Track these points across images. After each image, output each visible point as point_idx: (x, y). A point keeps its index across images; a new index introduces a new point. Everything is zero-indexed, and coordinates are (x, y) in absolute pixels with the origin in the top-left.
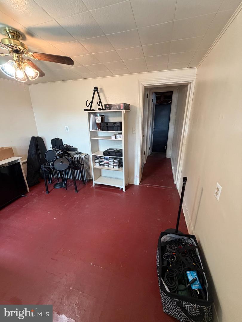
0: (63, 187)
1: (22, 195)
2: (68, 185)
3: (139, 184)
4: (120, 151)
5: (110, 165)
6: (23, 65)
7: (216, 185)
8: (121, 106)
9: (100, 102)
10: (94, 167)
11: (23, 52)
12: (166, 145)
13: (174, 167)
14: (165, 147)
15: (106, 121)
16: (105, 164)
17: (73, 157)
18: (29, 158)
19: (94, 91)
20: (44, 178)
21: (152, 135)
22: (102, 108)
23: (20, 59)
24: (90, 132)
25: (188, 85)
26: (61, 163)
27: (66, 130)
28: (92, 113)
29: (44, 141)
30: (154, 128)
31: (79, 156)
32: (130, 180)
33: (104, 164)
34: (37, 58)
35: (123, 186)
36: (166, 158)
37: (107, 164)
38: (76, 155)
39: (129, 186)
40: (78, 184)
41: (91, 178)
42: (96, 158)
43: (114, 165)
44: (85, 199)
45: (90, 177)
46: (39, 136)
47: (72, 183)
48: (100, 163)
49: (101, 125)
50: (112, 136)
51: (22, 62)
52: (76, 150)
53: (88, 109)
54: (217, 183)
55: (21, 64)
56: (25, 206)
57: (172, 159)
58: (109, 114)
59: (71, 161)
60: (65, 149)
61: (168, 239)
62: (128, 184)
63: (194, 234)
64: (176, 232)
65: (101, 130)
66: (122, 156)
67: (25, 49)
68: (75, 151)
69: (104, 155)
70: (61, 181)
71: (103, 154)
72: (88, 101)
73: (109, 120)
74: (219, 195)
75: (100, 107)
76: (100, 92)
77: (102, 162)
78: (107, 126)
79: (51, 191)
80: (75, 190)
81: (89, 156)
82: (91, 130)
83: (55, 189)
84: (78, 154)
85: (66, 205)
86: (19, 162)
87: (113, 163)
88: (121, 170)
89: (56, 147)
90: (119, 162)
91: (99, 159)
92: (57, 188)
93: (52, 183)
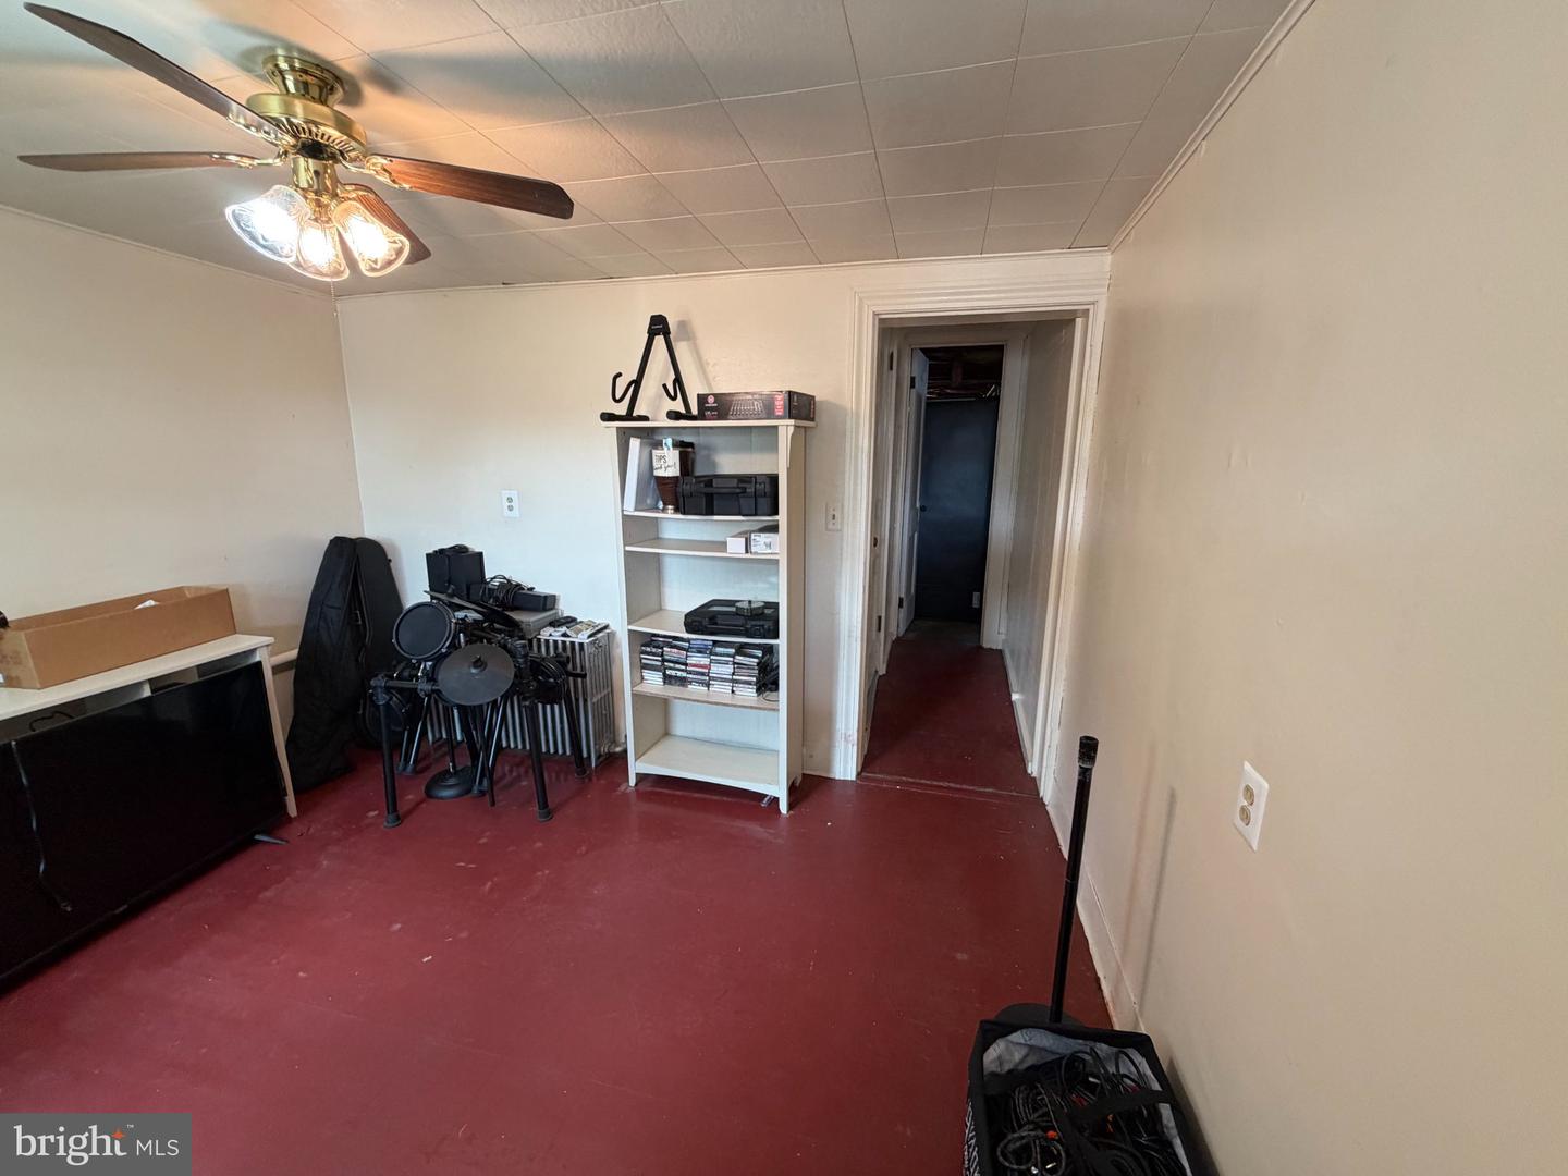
0: (475, 790)
1: (257, 837)
2: (498, 782)
3: (858, 774)
4: (768, 611)
5: (714, 679)
6: (336, 209)
7: (1241, 771)
8: (777, 403)
9: (678, 381)
10: (638, 689)
11: (342, 153)
12: (980, 587)
13: (1022, 691)
14: (976, 595)
15: (700, 470)
16: (690, 672)
17: (531, 641)
18: (309, 643)
19: (652, 334)
20: (381, 747)
21: (911, 539)
22: (683, 411)
23: (328, 183)
24: (625, 517)
25: (1074, 320)
26: (475, 667)
28: (638, 432)
29: (390, 560)
30: (923, 509)
31: (565, 635)
32: (811, 756)
33: (684, 674)
34: (406, 181)
35: (777, 783)
36: (981, 647)
37: (703, 674)
38: (550, 630)
39: (808, 787)
40: (550, 778)
41: (617, 746)
42: (646, 643)
43: (737, 682)
44: (587, 852)
45: (614, 742)
46: (369, 534)
47: (522, 770)
48: (668, 672)
49: (679, 490)
50: (729, 539)
51: (335, 196)
52: (548, 607)
53: (617, 413)
54: (1243, 765)
55: (327, 206)
56: (268, 894)
57: (1012, 652)
58: (718, 440)
59: (526, 656)
60: (496, 599)
61: (1017, 1057)
62: (804, 775)
63: (1143, 1030)
64: (1055, 1021)
65: (677, 510)
66: (776, 636)
67: (354, 139)
68: (545, 609)
69: (688, 631)
70: (464, 761)
71: (685, 624)
72: (620, 375)
73: (714, 465)
74: (1260, 823)
75: (678, 406)
76: (677, 340)
77: (677, 666)
78: (706, 495)
79: (410, 812)
80: (536, 809)
81: (611, 636)
82: (630, 508)
83: (432, 801)
84: (558, 626)
85: (489, 884)
86: (260, 663)
87: (730, 669)
88: (770, 705)
89: (450, 591)
90: (758, 664)
91: (662, 648)
92: (442, 798)
93: (417, 772)
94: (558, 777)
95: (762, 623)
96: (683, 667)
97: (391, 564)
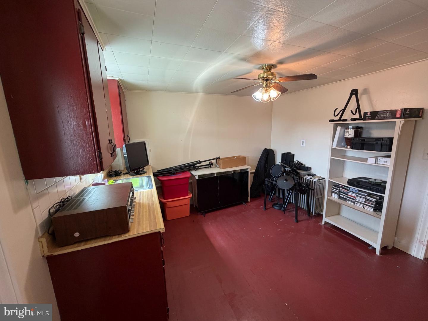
0: (282, 209)
1: (243, 203)
4: (382, 184)
5: (357, 201)
6: (269, 90)
8: (398, 113)
9: (358, 108)
10: (330, 198)
11: (271, 79)
16: (348, 197)
17: (302, 178)
18: (257, 169)
19: (351, 95)
22: (359, 118)
24: (333, 149)
26: (285, 181)
27: (302, 144)
28: (341, 125)
31: (311, 178)
32: (399, 242)
33: (346, 198)
34: (282, 81)
37: (353, 199)
38: (307, 176)
41: (321, 212)
42: (335, 185)
43: (366, 205)
46: (272, 148)
47: (293, 209)
48: (341, 195)
49: (352, 142)
50: (369, 158)
51: (269, 87)
52: (308, 170)
53: (335, 119)
55: (267, 89)
56: (243, 213)
58: (372, 126)
59: (297, 181)
60: (295, 166)
62: (394, 247)
65: (351, 148)
66: (384, 194)
67: (274, 76)
68: (307, 171)
69: (348, 185)
71: (348, 182)
72: (337, 109)
75: (357, 116)
77: (344, 194)
78: (361, 144)
79: (268, 209)
80: (295, 219)
81: (325, 182)
82: (334, 146)
83: (273, 208)
84: (310, 176)
85: (279, 230)
86: (248, 171)
87: (364, 200)
88: (378, 216)
89: (284, 163)
90: (376, 201)
91: (340, 188)
92: (275, 208)
93: (272, 201)
94: (303, 214)
95: (378, 187)
96: (346, 195)
97: (275, 155)
